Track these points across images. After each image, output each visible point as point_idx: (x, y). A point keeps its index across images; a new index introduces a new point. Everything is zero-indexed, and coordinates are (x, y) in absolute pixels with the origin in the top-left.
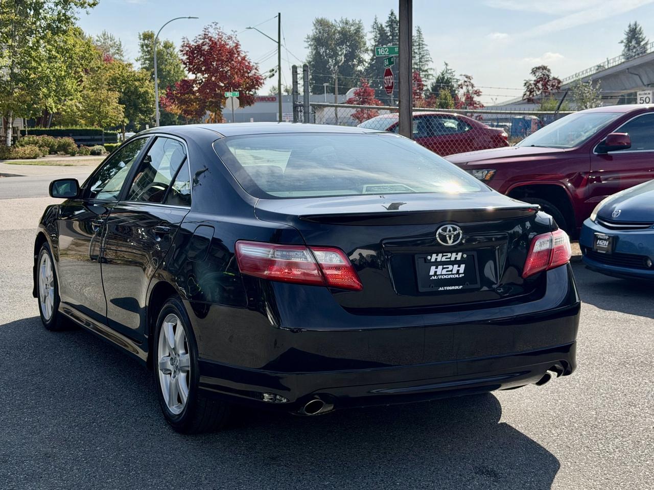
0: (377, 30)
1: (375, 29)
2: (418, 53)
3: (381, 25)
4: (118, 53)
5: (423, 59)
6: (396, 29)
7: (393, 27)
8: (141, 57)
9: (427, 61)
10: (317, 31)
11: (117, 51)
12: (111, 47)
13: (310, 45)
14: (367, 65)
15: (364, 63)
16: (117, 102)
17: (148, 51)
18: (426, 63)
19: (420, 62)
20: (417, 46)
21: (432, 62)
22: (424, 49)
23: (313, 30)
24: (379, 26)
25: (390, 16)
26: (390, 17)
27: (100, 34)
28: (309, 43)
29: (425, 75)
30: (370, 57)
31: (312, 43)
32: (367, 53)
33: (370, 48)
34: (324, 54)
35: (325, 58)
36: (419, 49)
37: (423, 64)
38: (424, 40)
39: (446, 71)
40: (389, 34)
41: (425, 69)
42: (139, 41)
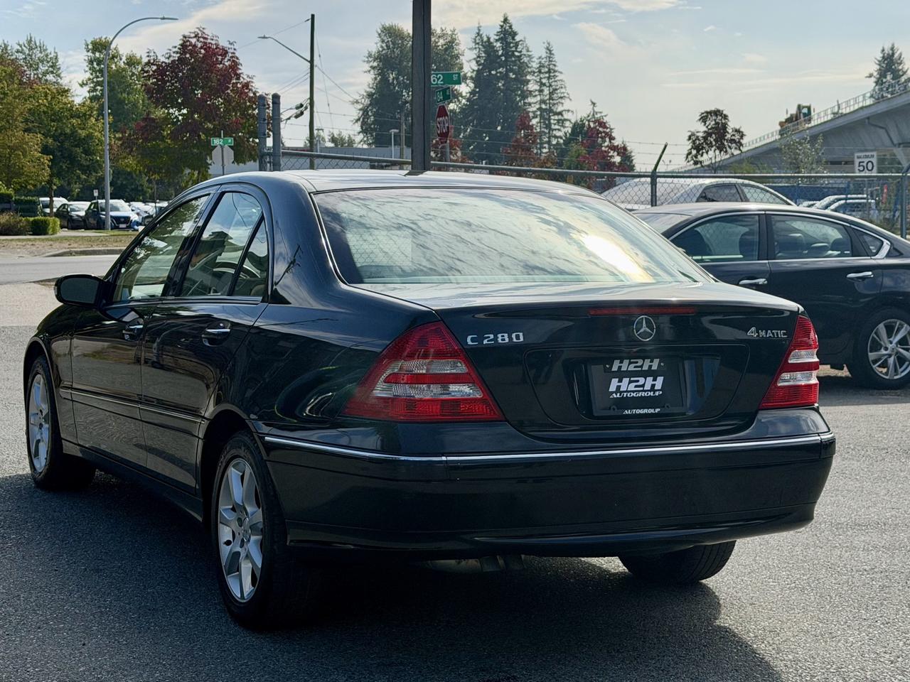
0: (480, 47)
1: (478, 44)
2: (548, 84)
3: (489, 39)
4: (52, 72)
5: (555, 95)
6: (512, 45)
7: (506, 42)
8: (89, 79)
9: (561, 98)
10: (384, 45)
11: (51, 69)
12: (42, 62)
13: (371, 67)
14: (464, 101)
15: (460, 98)
16: (40, 150)
17: (101, 71)
18: (560, 100)
19: (550, 99)
20: (546, 73)
21: (571, 100)
22: (557, 79)
23: (376, 43)
24: (485, 39)
25: (502, 24)
26: (502, 26)
27: (23, 41)
28: (371, 64)
29: (558, 120)
30: (468, 90)
31: (375, 64)
32: (466, 83)
33: (469, 75)
34: (395, 82)
35: (397, 88)
36: (549, 78)
37: (555, 102)
38: (557, 64)
39: (593, 115)
40: (500, 53)
41: (559, 110)
42: (86, 53)
